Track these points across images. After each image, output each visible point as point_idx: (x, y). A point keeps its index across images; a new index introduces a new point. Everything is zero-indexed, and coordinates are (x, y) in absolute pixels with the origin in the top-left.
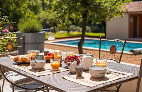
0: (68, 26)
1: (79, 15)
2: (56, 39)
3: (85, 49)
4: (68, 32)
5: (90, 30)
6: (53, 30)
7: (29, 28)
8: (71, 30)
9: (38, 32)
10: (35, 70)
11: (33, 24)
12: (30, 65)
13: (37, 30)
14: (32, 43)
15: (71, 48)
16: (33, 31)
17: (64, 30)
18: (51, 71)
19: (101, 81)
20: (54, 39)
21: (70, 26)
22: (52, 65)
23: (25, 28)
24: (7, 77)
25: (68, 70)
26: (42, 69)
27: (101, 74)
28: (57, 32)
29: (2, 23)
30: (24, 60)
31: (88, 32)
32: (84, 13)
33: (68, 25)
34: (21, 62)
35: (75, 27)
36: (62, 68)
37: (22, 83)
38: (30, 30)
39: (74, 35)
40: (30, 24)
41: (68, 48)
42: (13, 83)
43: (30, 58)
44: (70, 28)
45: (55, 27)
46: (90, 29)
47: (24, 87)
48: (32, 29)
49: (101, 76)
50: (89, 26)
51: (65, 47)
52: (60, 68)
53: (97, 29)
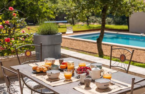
0: (88, 18)
1: (98, 10)
2: (74, 32)
3: (106, 45)
4: (88, 24)
5: (112, 22)
6: (72, 21)
7: (46, 30)
8: (91, 22)
9: (55, 34)
10: (51, 80)
11: (50, 26)
12: (46, 74)
13: (54, 33)
14: (49, 45)
15: (90, 43)
16: (49, 33)
17: (83, 21)
18: (64, 81)
19: (104, 92)
20: (72, 32)
21: (90, 18)
22: (65, 76)
23: (42, 30)
24: (26, 82)
25: (79, 80)
26: (56, 79)
27: (105, 86)
28: (76, 23)
29: (20, 25)
30: (42, 70)
31: (109, 23)
32: (104, 8)
33: (88, 16)
34: (39, 71)
35: (95, 18)
36: (74, 78)
37: (40, 88)
38: (47, 32)
39: (94, 28)
40: (47, 26)
41: (87, 43)
42: (32, 88)
43: (46, 67)
44: (89, 19)
45: (74, 18)
46: (112, 20)
47: (41, 91)
48: (49, 31)
49: (105, 87)
50: (111, 18)
51: (83, 42)
52: (72, 78)
53: (119, 21)
